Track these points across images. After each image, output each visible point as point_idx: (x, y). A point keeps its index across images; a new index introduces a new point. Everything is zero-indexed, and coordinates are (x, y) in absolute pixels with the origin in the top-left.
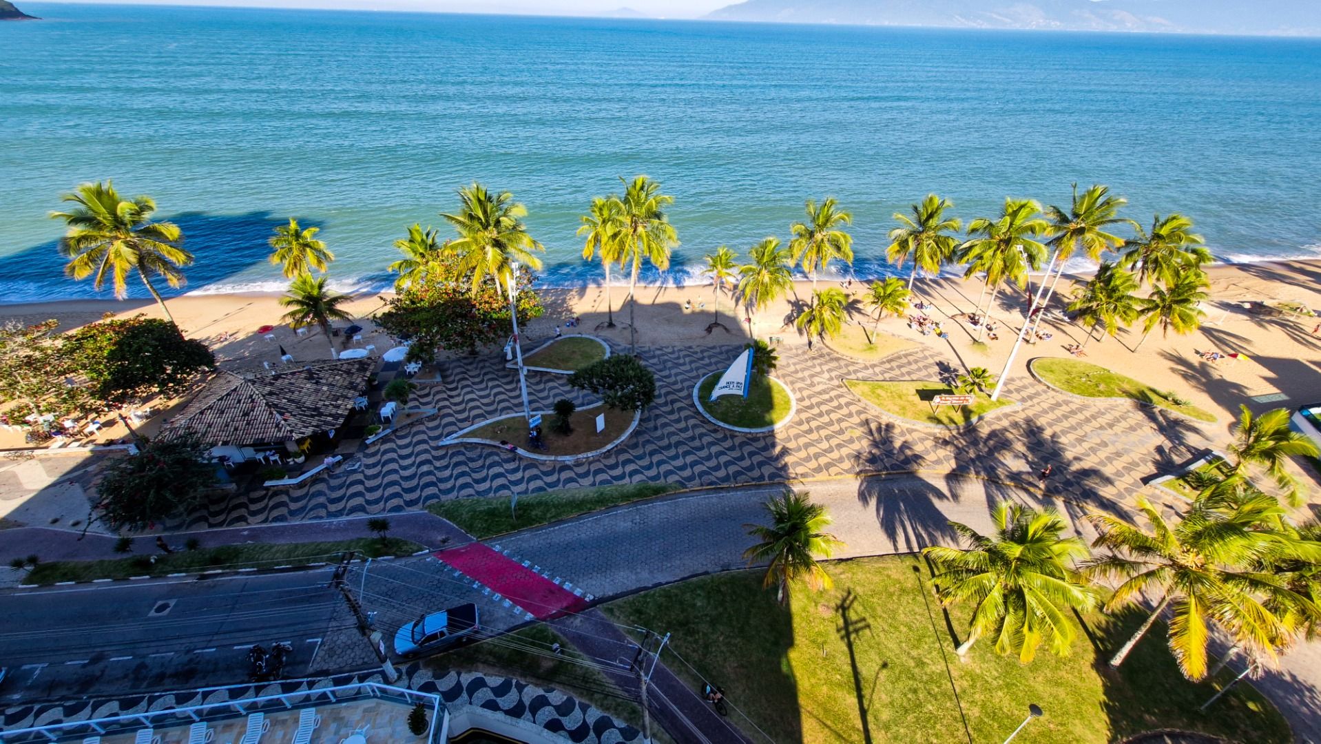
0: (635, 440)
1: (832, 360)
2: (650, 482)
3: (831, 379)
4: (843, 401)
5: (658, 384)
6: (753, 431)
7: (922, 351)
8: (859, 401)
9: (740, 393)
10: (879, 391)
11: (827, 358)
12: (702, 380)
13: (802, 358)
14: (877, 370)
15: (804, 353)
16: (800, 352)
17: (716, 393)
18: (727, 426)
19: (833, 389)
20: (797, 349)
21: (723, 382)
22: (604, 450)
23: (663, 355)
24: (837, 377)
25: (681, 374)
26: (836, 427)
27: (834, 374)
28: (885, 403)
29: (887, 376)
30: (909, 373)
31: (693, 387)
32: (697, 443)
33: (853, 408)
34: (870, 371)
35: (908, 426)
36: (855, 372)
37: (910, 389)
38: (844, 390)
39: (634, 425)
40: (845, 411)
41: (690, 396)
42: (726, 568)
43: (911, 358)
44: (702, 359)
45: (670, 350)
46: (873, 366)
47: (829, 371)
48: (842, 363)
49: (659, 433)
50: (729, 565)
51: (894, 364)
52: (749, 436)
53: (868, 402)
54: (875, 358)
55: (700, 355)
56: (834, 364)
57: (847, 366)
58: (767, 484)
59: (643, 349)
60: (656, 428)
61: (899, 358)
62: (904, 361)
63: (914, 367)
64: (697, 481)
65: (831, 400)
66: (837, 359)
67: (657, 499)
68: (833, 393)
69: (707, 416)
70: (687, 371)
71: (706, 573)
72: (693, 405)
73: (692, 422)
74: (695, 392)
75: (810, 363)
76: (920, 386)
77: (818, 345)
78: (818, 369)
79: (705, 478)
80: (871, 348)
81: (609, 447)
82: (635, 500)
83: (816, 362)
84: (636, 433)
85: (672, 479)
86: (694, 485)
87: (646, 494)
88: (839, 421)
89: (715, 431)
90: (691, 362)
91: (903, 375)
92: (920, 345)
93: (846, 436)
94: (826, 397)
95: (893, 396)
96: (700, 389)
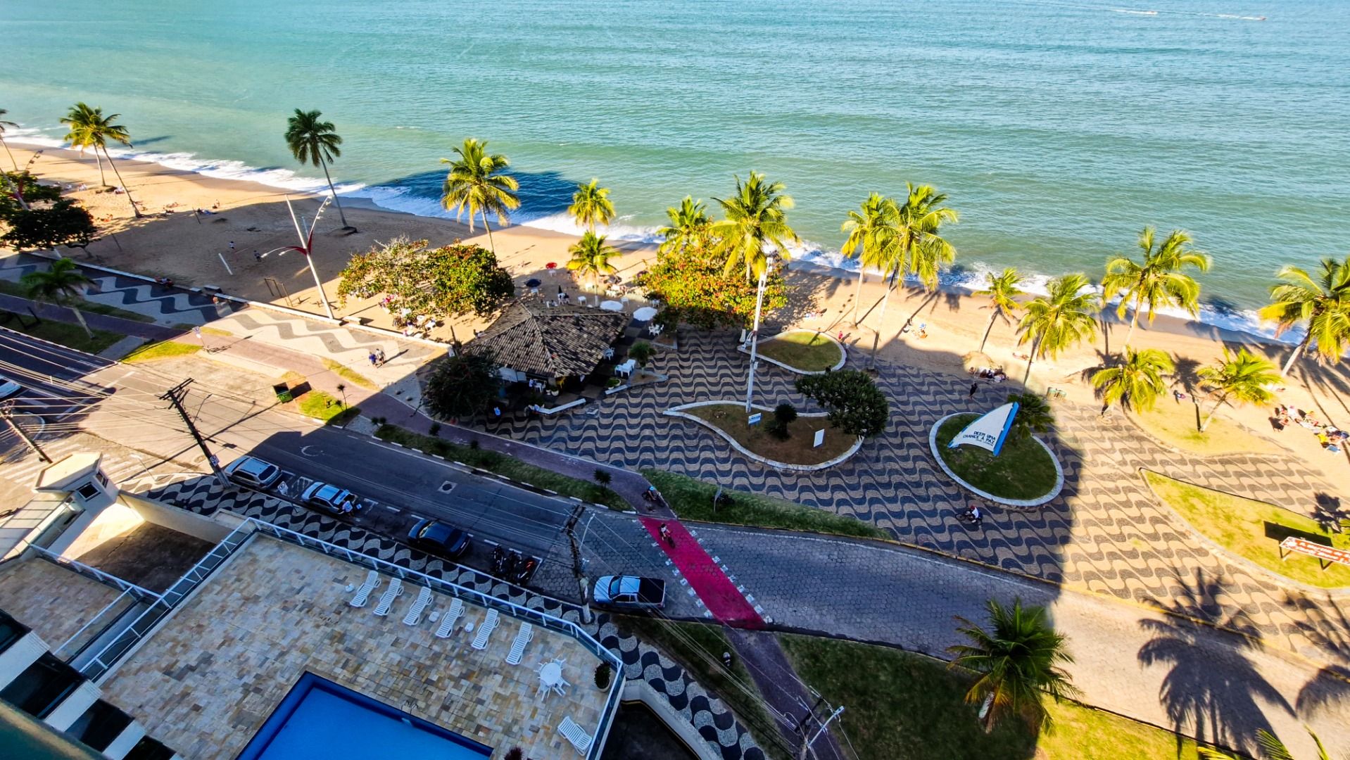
0: (850, 466)
1: (1132, 437)
2: (858, 519)
3: (1124, 463)
4: (1134, 497)
5: (891, 409)
6: (997, 499)
7: (1286, 462)
8: (1159, 504)
9: (991, 448)
10: (1194, 501)
11: (1125, 433)
12: (945, 418)
13: (1088, 424)
14: (1200, 469)
15: (1092, 418)
16: (1086, 415)
17: (958, 440)
18: (962, 483)
19: (1123, 478)
20: (1082, 410)
21: (971, 429)
22: (816, 467)
23: (905, 376)
24: (1134, 463)
25: (921, 404)
26: (1115, 530)
27: (1129, 457)
28: (1200, 520)
29: (1214, 482)
30: (1253, 488)
31: (933, 423)
32: (921, 491)
33: (1148, 512)
34: (1189, 468)
35: (1230, 562)
36: (1163, 463)
37: (1252, 516)
38: (1140, 483)
39: (854, 449)
40: (1134, 512)
41: (926, 433)
42: (924, 650)
43: (1263, 468)
44: (951, 392)
45: (914, 372)
46: (1195, 462)
47: (1123, 451)
48: (1146, 446)
49: (880, 466)
50: (928, 648)
51: (1231, 468)
52: (989, 503)
53: (1173, 512)
54: (1201, 451)
55: (949, 387)
56: (1134, 444)
57: (1152, 451)
58: (998, 570)
59: (883, 364)
60: (878, 460)
61: (1243, 461)
62: (1250, 467)
63: (1265, 481)
64: (912, 536)
65: (1116, 491)
66: (1140, 439)
67: (861, 541)
68: (1121, 484)
69: (942, 463)
70: (929, 403)
71: (899, 647)
72: (927, 445)
73: (921, 465)
74: (934, 431)
75: (1097, 434)
76: (1269, 515)
77: (1115, 413)
78: (1107, 445)
79: (923, 537)
80: (1198, 438)
81: (822, 466)
82: (837, 533)
83: (1107, 434)
84: (854, 459)
85: (882, 524)
86: (908, 540)
87: (850, 531)
88: (1121, 522)
89: (948, 484)
90: (936, 393)
91: (1242, 487)
92: (1284, 453)
93: (1127, 546)
94: (1111, 485)
95: (1216, 514)
96: (941, 429)
